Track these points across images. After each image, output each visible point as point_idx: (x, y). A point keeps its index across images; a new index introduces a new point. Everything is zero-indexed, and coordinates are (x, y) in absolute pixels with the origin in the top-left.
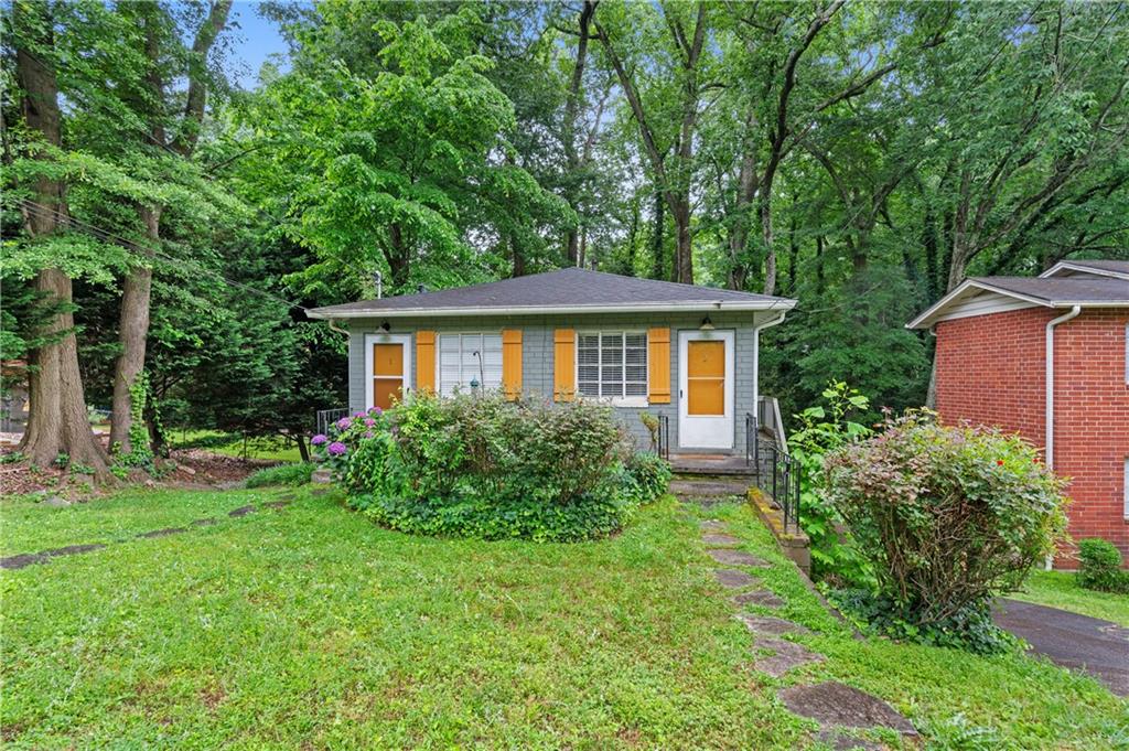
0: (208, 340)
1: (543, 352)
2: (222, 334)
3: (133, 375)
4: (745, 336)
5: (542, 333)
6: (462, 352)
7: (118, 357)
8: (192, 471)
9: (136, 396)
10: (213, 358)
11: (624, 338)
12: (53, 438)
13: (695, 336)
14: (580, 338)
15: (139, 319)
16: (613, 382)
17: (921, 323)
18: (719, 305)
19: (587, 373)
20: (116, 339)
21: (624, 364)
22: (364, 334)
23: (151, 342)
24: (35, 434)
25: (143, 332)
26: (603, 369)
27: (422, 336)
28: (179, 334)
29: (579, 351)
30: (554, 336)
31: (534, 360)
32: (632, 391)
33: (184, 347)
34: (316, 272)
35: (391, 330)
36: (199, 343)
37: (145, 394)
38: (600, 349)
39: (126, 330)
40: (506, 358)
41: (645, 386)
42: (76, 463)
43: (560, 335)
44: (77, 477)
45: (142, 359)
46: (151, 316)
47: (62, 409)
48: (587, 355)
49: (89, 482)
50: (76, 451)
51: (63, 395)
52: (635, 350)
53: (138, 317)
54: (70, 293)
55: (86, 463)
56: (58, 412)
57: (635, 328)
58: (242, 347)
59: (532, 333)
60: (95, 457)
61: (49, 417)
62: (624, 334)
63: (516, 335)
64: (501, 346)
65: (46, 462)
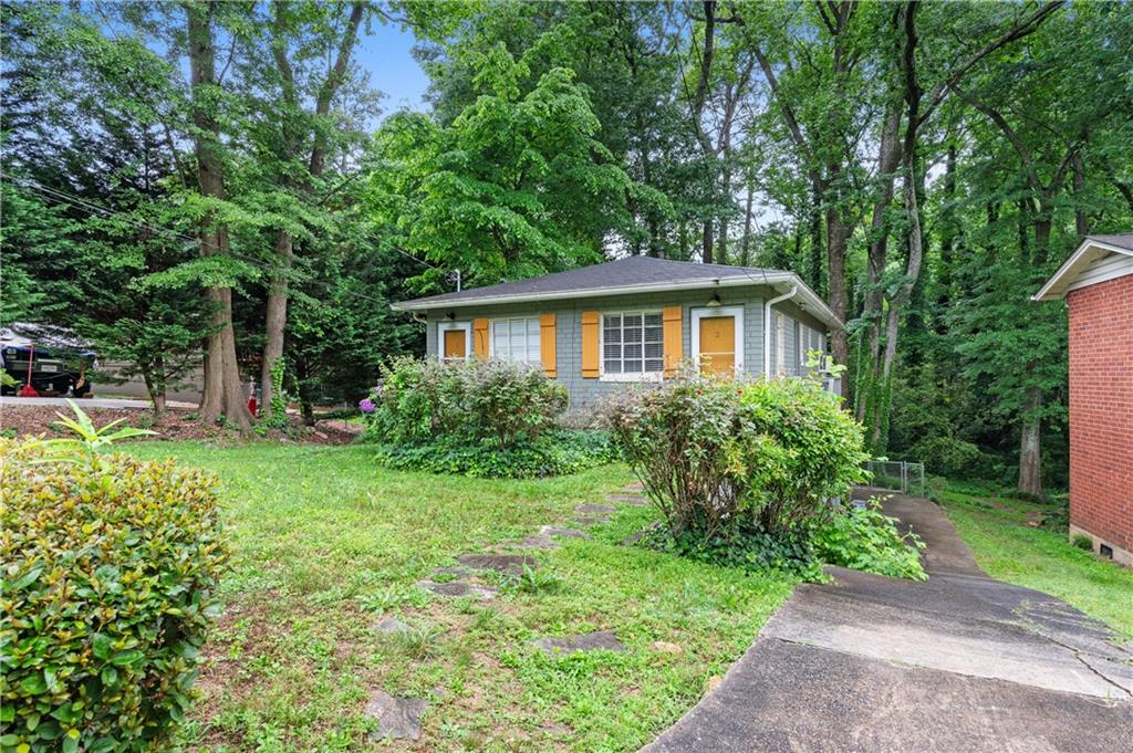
0: (329, 332)
1: (573, 333)
2: (340, 327)
3: (275, 359)
4: (754, 311)
5: (572, 316)
6: (511, 335)
7: (265, 345)
8: (325, 436)
9: (276, 374)
10: (334, 346)
11: (643, 318)
12: (217, 404)
13: (706, 313)
14: (606, 320)
15: (278, 316)
16: (634, 359)
17: (1046, 295)
18: (717, 281)
19: (611, 351)
20: (264, 331)
21: (643, 342)
22: (437, 323)
23: (287, 334)
24: (206, 401)
25: (281, 326)
26: (626, 347)
27: (479, 323)
28: (307, 328)
29: (605, 331)
30: (581, 318)
31: (565, 341)
32: (651, 366)
33: (312, 339)
34: (433, 275)
35: (456, 319)
36: (321, 334)
37: (282, 373)
38: (622, 328)
39: (269, 325)
40: (543, 340)
41: (662, 362)
42: (229, 421)
43: (586, 317)
44: (229, 432)
45: (281, 346)
46: (288, 313)
47: (223, 383)
48: (611, 335)
49: (236, 435)
50: (230, 413)
51: (224, 372)
52: (653, 329)
53: (278, 315)
54: (229, 298)
55: (236, 422)
56: (221, 385)
57: (651, 308)
58: (356, 336)
59: (564, 316)
60: (242, 418)
61: (214, 388)
62: (643, 313)
63: (551, 319)
64: (539, 329)
65: (212, 421)
